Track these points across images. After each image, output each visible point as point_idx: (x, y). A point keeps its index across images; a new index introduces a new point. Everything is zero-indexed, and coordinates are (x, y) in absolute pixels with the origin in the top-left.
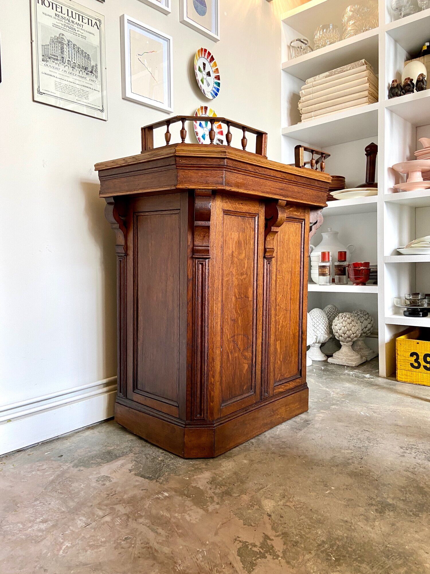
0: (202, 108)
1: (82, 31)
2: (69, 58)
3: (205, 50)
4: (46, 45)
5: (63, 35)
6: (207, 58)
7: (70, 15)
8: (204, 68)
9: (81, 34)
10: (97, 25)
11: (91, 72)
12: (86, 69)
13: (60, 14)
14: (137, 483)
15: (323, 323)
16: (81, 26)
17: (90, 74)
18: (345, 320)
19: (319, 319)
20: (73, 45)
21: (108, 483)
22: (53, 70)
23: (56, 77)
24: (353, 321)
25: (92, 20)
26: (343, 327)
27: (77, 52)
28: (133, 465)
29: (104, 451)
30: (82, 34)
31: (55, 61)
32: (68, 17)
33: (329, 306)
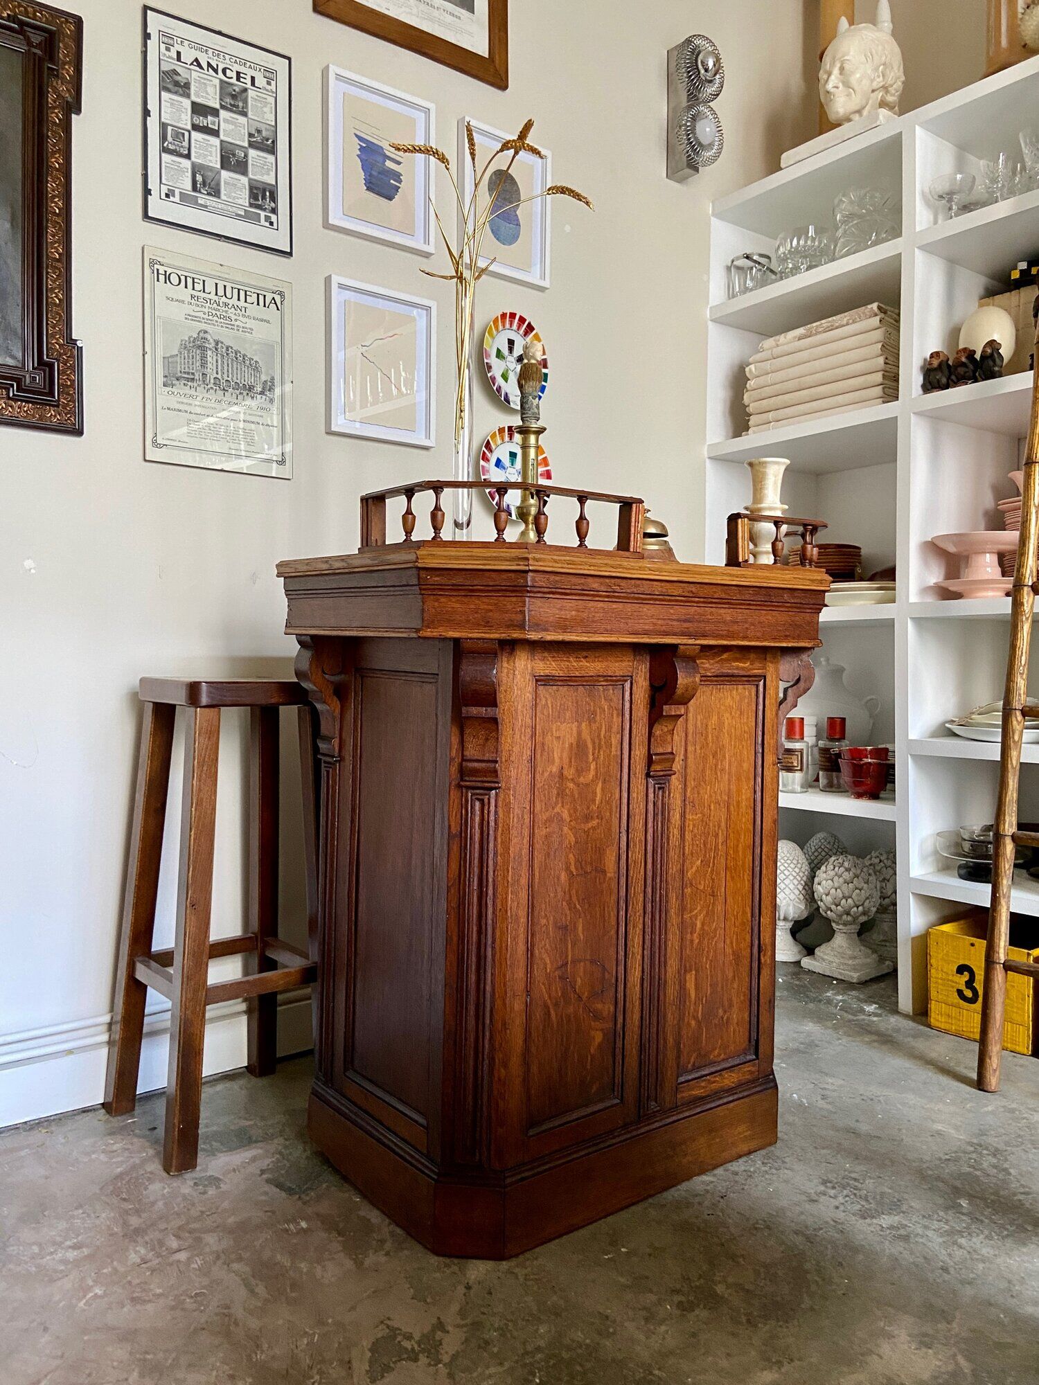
0: (501, 430)
1: (245, 320)
2: (217, 374)
3: (513, 315)
4: (172, 356)
5: (206, 332)
6: (518, 329)
7: (221, 292)
8: (511, 350)
9: (241, 324)
10: (275, 303)
11: (262, 393)
12: (251, 388)
13: (202, 295)
14: (263, 1198)
15: (795, 875)
16: (243, 309)
17: (259, 396)
18: (840, 872)
19: (786, 865)
20: (225, 348)
21: (212, 1192)
22: (185, 401)
23: (190, 413)
24: (857, 876)
25: (265, 296)
26: (833, 890)
27: (232, 360)
28: (273, 1162)
29: (232, 1128)
30: (244, 325)
31: (189, 383)
32: (216, 298)
33: (821, 835)
